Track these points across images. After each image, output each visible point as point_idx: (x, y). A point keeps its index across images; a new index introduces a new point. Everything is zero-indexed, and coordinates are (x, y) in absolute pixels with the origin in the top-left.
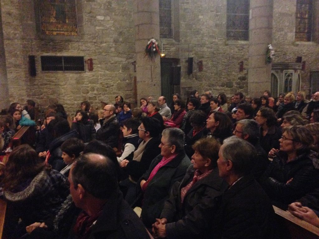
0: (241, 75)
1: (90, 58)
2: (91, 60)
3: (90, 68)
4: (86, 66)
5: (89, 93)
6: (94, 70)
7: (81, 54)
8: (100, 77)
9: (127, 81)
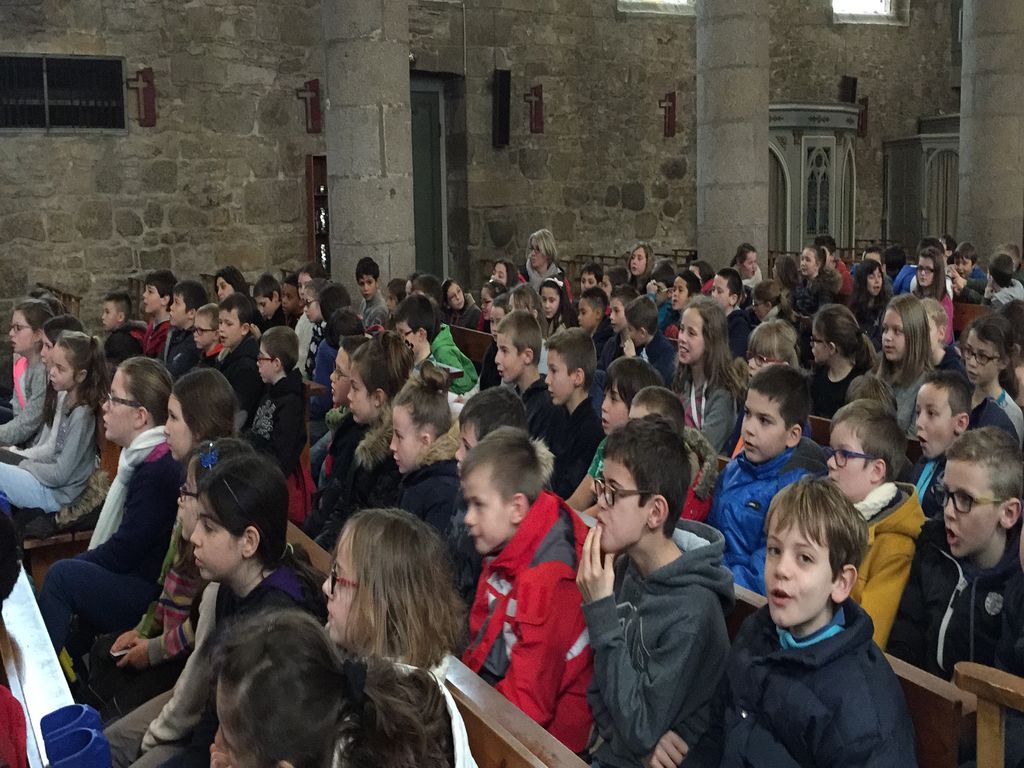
1: (147, 67)
2: (147, 75)
3: (143, 116)
4: (131, 103)
5: (143, 235)
6: (160, 123)
7: (112, 49)
8: (181, 159)
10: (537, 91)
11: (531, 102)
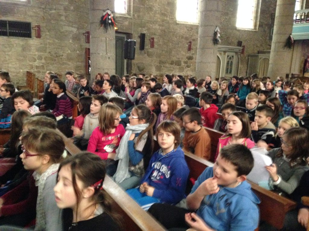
0: (189, 54)
1: (38, 25)
2: (39, 27)
3: (37, 36)
4: (33, 33)
5: (37, 62)
6: (42, 38)
7: (28, 20)
8: (48, 46)
9: (78, 52)
10: (153, 39)
11: (151, 41)
